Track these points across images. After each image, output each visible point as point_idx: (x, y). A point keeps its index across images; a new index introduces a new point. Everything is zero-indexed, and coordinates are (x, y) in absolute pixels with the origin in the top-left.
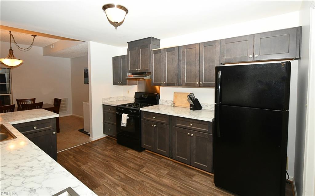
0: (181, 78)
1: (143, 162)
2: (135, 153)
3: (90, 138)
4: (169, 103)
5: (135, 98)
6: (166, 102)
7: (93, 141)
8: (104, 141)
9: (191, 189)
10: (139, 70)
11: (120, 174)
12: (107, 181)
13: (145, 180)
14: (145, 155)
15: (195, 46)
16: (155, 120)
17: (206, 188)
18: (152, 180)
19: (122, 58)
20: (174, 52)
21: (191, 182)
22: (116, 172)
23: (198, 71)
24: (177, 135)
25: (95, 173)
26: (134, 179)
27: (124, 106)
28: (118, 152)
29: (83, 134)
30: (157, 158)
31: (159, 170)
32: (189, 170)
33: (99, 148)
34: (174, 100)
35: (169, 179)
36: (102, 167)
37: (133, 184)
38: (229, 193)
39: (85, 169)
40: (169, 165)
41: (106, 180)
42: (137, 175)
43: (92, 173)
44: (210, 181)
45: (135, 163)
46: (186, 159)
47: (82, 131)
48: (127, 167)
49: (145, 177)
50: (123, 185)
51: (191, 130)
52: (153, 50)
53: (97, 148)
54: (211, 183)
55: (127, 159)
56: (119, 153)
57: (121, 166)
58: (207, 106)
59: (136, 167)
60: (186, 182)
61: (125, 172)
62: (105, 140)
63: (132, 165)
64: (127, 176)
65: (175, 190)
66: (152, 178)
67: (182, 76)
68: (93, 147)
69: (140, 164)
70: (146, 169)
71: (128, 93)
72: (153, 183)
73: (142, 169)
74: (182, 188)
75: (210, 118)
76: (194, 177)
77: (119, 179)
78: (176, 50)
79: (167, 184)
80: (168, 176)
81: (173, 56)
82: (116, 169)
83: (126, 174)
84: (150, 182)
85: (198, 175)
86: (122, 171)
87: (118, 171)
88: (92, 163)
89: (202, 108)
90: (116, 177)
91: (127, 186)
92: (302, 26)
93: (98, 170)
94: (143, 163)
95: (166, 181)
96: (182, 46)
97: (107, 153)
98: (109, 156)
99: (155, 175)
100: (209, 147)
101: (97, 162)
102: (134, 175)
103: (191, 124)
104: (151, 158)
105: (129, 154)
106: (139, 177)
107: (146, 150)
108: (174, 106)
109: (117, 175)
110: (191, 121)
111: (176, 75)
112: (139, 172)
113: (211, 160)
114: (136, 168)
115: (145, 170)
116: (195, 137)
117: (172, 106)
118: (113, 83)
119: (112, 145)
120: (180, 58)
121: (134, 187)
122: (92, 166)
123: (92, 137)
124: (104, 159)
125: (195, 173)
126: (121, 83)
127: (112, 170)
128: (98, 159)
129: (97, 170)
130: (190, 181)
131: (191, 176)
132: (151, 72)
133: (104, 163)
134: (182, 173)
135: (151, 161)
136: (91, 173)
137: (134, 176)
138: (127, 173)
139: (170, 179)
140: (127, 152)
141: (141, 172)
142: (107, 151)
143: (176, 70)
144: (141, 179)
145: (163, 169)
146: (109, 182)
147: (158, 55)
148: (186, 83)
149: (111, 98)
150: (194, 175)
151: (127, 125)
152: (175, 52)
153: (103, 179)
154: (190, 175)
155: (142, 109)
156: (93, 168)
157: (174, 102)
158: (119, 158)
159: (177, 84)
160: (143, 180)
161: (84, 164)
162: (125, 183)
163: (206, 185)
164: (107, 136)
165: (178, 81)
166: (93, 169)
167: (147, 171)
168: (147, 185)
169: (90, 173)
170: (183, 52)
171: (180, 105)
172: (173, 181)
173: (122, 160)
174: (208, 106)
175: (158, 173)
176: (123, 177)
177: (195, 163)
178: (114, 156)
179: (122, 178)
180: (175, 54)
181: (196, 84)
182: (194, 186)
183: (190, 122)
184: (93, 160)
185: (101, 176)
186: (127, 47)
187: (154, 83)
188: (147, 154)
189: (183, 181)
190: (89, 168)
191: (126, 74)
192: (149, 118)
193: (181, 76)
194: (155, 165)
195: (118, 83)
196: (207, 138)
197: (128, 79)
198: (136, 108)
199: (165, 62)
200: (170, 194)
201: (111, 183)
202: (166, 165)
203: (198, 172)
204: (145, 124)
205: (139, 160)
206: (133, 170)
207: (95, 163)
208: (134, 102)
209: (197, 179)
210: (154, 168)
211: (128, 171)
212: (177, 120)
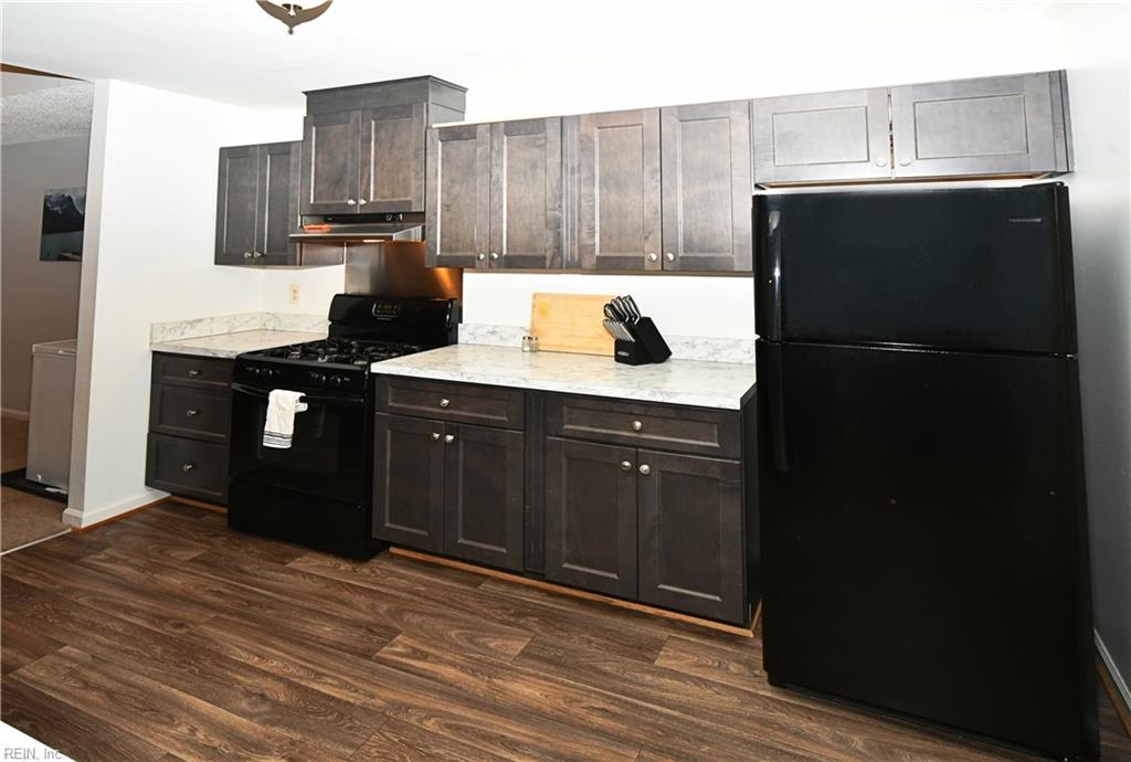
0: (573, 237)
1: (385, 607)
2: (336, 568)
3: (66, 511)
4: (505, 336)
5: (330, 319)
6: (493, 333)
7: (83, 526)
8: (148, 524)
9: (662, 714)
10: (363, 202)
11: (267, 685)
12: (193, 731)
13: (410, 701)
14: (390, 575)
15: (642, 116)
16: (447, 412)
17: (726, 699)
18: (451, 695)
19: (271, 155)
20: (540, 135)
21: (648, 678)
22: (239, 677)
23: (657, 212)
24: (564, 475)
25: (110, 694)
26: (352, 701)
27: (280, 355)
28: (242, 571)
29: (20, 494)
30: (456, 580)
31: (481, 640)
32: (631, 623)
33: (125, 563)
34: (532, 325)
35: (535, 676)
36: (154, 658)
37: (351, 728)
38: (842, 709)
39: (47, 682)
40: (523, 610)
41: (184, 729)
42: (366, 681)
43: (92, 696)
44: (739, 662)
45: (341, 620)
46: (615, 576)
47: (17, 480)
48: (301, 644)
49: (408, 683)
50: (293, 743)
51: (637, 447)
52: (434, 126)
53: (113, 560)
54: (747, 673)
55: (293, 601)
56: (244, 577)
57: (266, 644)
58: (691, 345)
59: (355, 637)
60: (625, 680)
61: (292, 669)
62: (155, 515)
63: (328, 631)
64: (306, 689)
65: (585, 728)
66: (451, 685)
67: (579, 231)
68: (85, 560)
69: (369, 618)
70: (409, 642)
71: (295, 298)
72: (457, 711)
73: (384, 643)
74: (614, 716)
75: (728, 396)
76: (662, 653)
77: (260, 714)
78: (552, 133)
79: (536, 704)
80: (530, 662)
81: (537, 151)
82: (236, 663)
83: (301, 678)
84: (439, 707)
85: (676, 642)
86: (272, 665)
87: (251, 669)
88: (88, 645)
89: (670, 353)
90: (244, 704)
91: (311, 742)
92: (1065, 71)
93: (125, 675)
94: (388, 611)
95: (528, 690)
96: (578, 117)
97: (174, 581)
98: (183, 599)
99: (463, 669)
100: (730, 514)
101: (116, 633)
102: (345, 678)
103: (638, 424)
104: (424, 583)
105: (304, 574)
106: (376, 690)
107: (393, 550)
108: (535, 350)
109: (248, 694)
110: (637, 410)
111: (553, 225)
112: (372, 664)
113: (740, 572)
114: (353, 643)
115: (405, 646)
116: (657, 479)
117: (527, 349)
118: (216, 258)
119: (201, 541)
120: (568, 162)
121: (359, 742)
122: (89, 659)
123: (81, 508)
124: (155, 616)
125: (663, 633)
126: (263, 255)
127: (215, 668)
128: (126, 618)
129: (125, 677)
130: (649, 672)
131: (644, 651)
132: (424, 213)
133: (160, 639)
134: (599, 640)
135: (427, 598)
136: (83, 701)
137: (345, 686)
138: (302, 673)
139: (546, 679)
140: (291, 565)
141: (382, 661)
142: (173, 570)
143: (550, 205)
144: (390, 695)
145: (501, 634)
146: (200, 735)
147: (465, 146)
148: (598, 257)
149: (200, 321)
150: (658, 646)
151: (293, 443)
152: (546, 138)
153: (166, 724)
154: (640, 648)
155: (376, 368)
156: (92, 668)
157: (532, 331)
158: (250, 603)
159: (553, 259)
160: (400, 698)
161: (37, 654)
162: (302, 731)
163: (726, 686)
164: (167, 495)
165: (558, 247)
166: (95, 677)
167: (415, 650)
168: (430, 725)
169: (75, 698)
170: (586, 139)
171: (561, 346)
172: (563, 684)
173: (270, 611)
174: (694, 346)
175: (477, 656)
176: (282, 699)
177: (661, 589)
178: (218, 593)
179: (276, 704)
180: (544, 145)
181: (647, 262)
182: (670, 695)
183: (630, 413)
184: (93, 627)
185: (155, 710)
186: (303, 112)
187: (439, 256)
188: (401, 565)
189: (613, 677)
190: (72, 673)
191: (291, 219)
192: (419, 404)
193: (572, 230)
194: (454, 619)
195: (247, 255)
196: (718, 477)
197: (302, 240)
198: (346, 361)
199: (494, 174)
200: (558, 756)
201: (216, 742)
202: (512, 611)
203: (675, 628)
204: (392, 431)
205: (362, 601)
206: (341, 659)
207: (107, 641)
208: (325, 337)
209: (676, 659)
210: (453, 634)
211: (309, 666)
212: (565, 409)
